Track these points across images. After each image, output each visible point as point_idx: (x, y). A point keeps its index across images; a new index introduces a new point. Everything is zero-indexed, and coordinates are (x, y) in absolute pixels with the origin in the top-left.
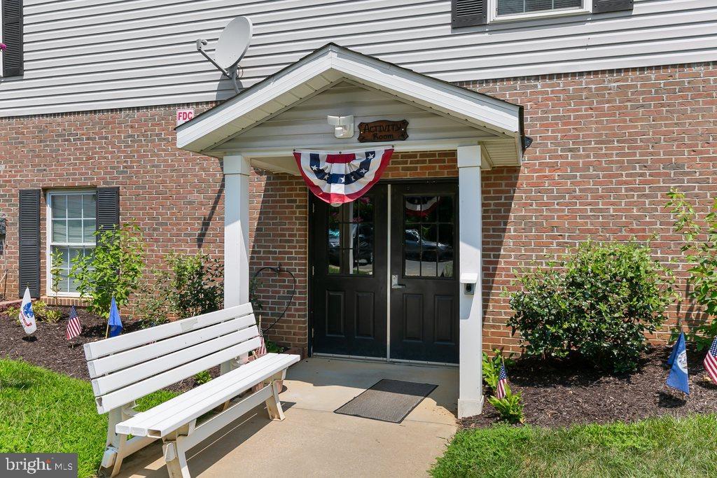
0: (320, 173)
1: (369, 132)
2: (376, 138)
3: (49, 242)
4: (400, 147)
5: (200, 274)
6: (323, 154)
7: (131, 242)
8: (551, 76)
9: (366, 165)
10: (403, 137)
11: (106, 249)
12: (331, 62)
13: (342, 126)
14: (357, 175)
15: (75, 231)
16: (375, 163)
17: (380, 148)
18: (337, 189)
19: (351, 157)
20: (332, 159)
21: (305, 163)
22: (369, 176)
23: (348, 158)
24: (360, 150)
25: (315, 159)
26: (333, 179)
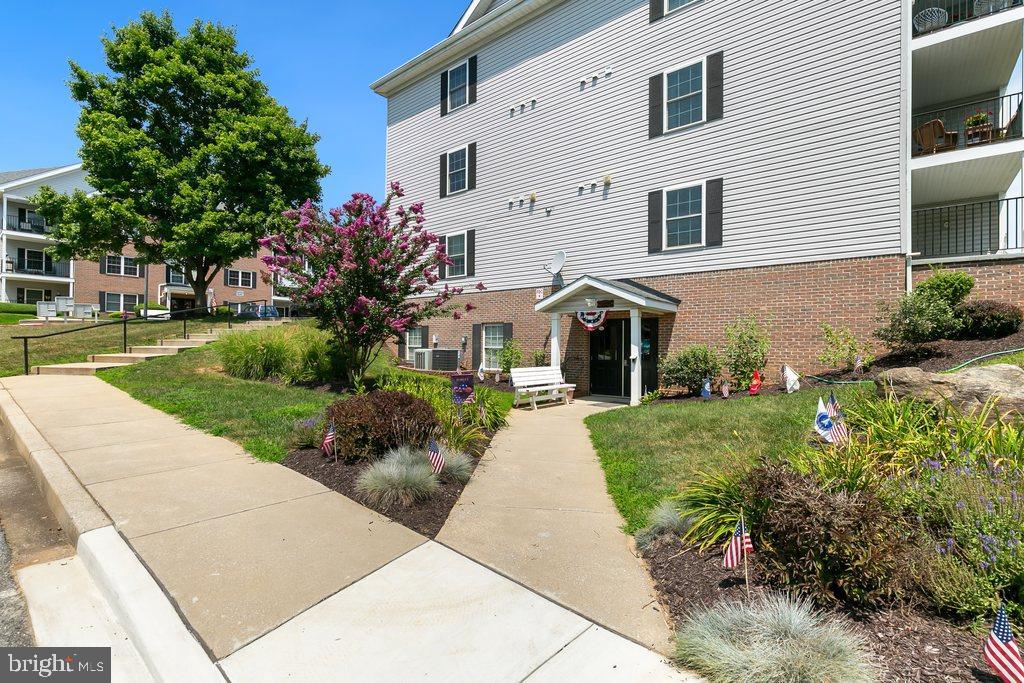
0: (584, 319)
1: (601, 304)
2: (602, 307)
3: (484, 347)
4: (611, 309)
5: (544, 358)
6: (585, 312)
7: (517, 345)
8: (689, 274)
9: (600, 316)
10: (612, 306)
11: (508, 348)
12: (586, 281)
13: (590, 303)
14: (598, 320)
15: (494, 342)
16: (603, 316)
17: (605, 310)
18: (590, 325)
19: (595, 313)
20: (588, 314)
21: (579, 316)
22: (601, 320)
23: (594, 314)
24: (598, 311)
25: (582, 314)
26: (589, 321)
